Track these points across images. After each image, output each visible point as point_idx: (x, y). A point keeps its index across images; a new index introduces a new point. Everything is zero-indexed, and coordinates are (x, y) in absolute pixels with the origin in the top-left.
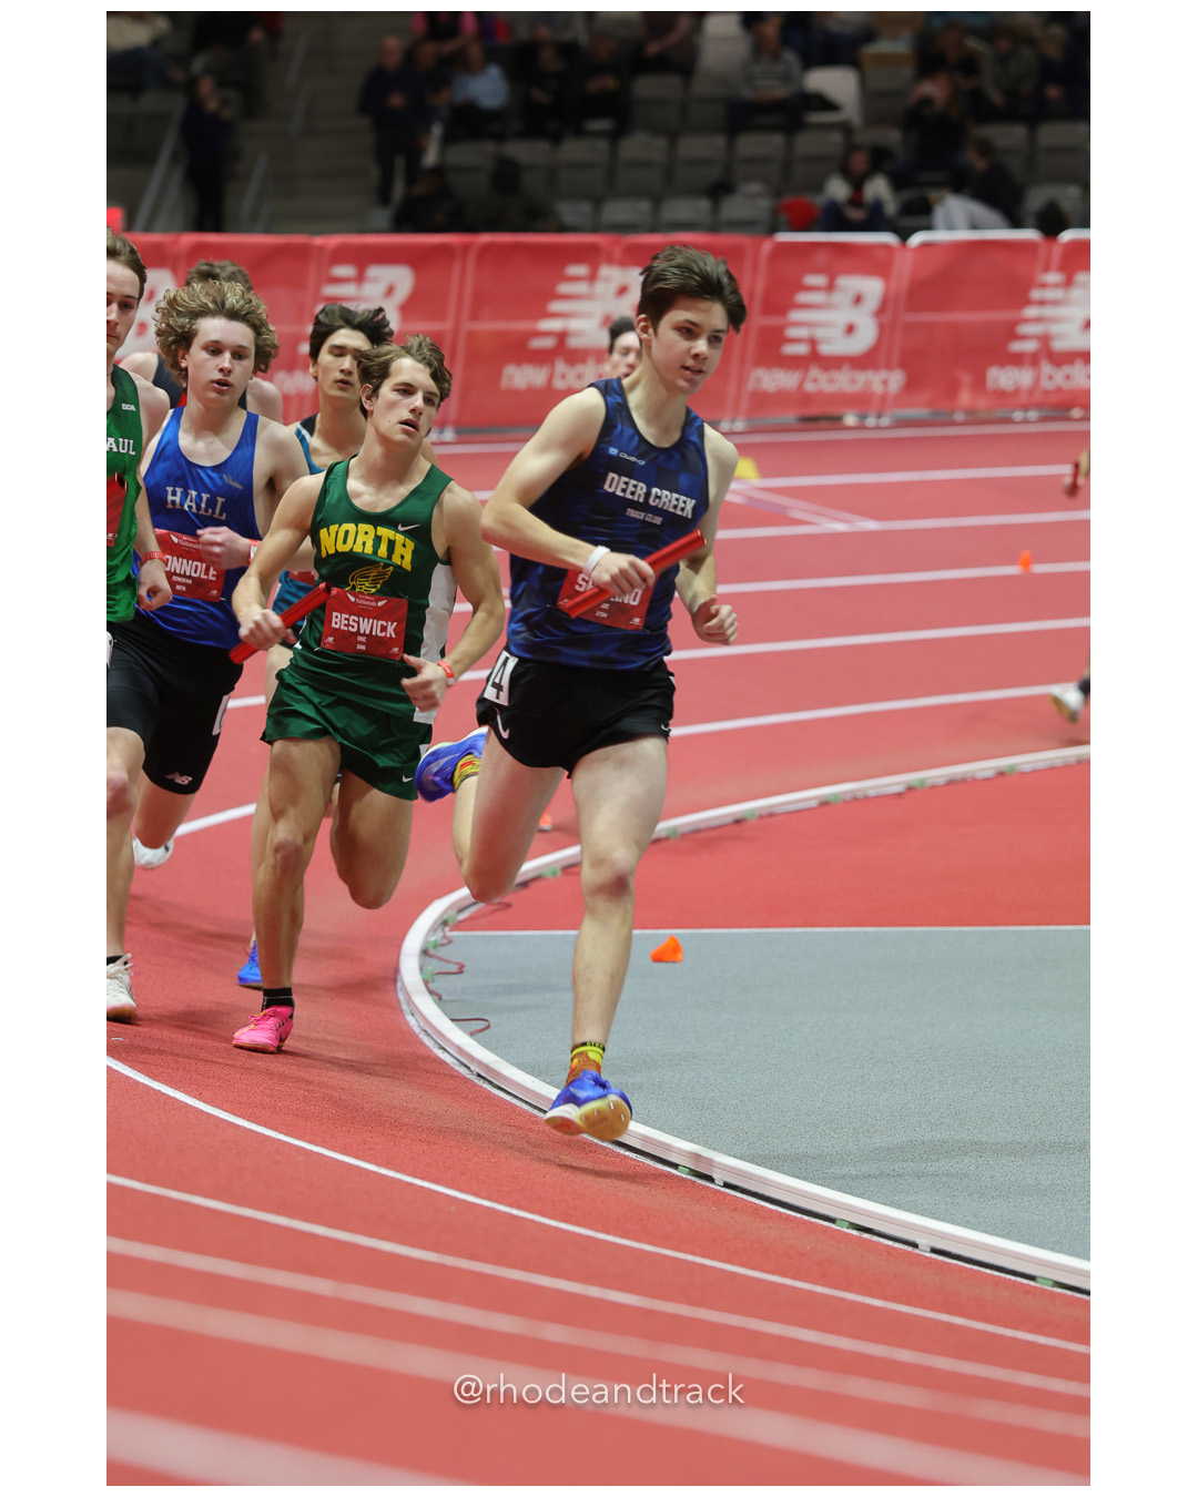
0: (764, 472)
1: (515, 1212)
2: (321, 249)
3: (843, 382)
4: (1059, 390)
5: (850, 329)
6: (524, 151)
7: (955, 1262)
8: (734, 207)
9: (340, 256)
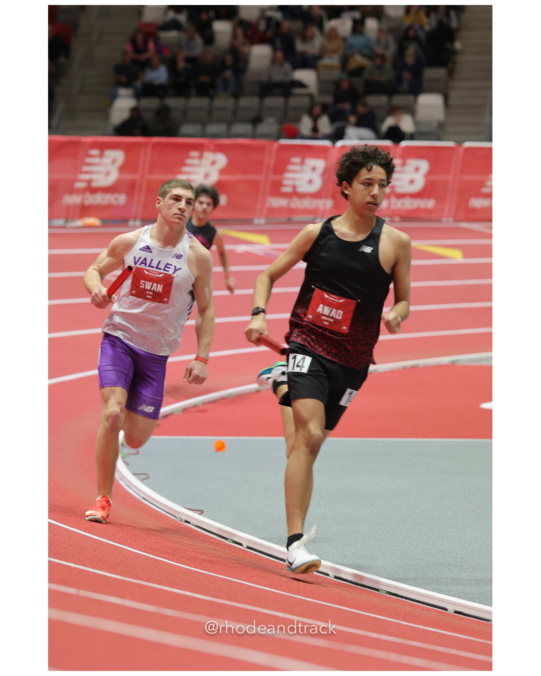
0: (273, 241)
1: (157, 558)
2: (85, 143)
3: (307, 204)
4: (399, 209)
5: (310, 182)
6: (173, 102)
7: (344, 582)
8: (263, 128)
9: (94, 145)
